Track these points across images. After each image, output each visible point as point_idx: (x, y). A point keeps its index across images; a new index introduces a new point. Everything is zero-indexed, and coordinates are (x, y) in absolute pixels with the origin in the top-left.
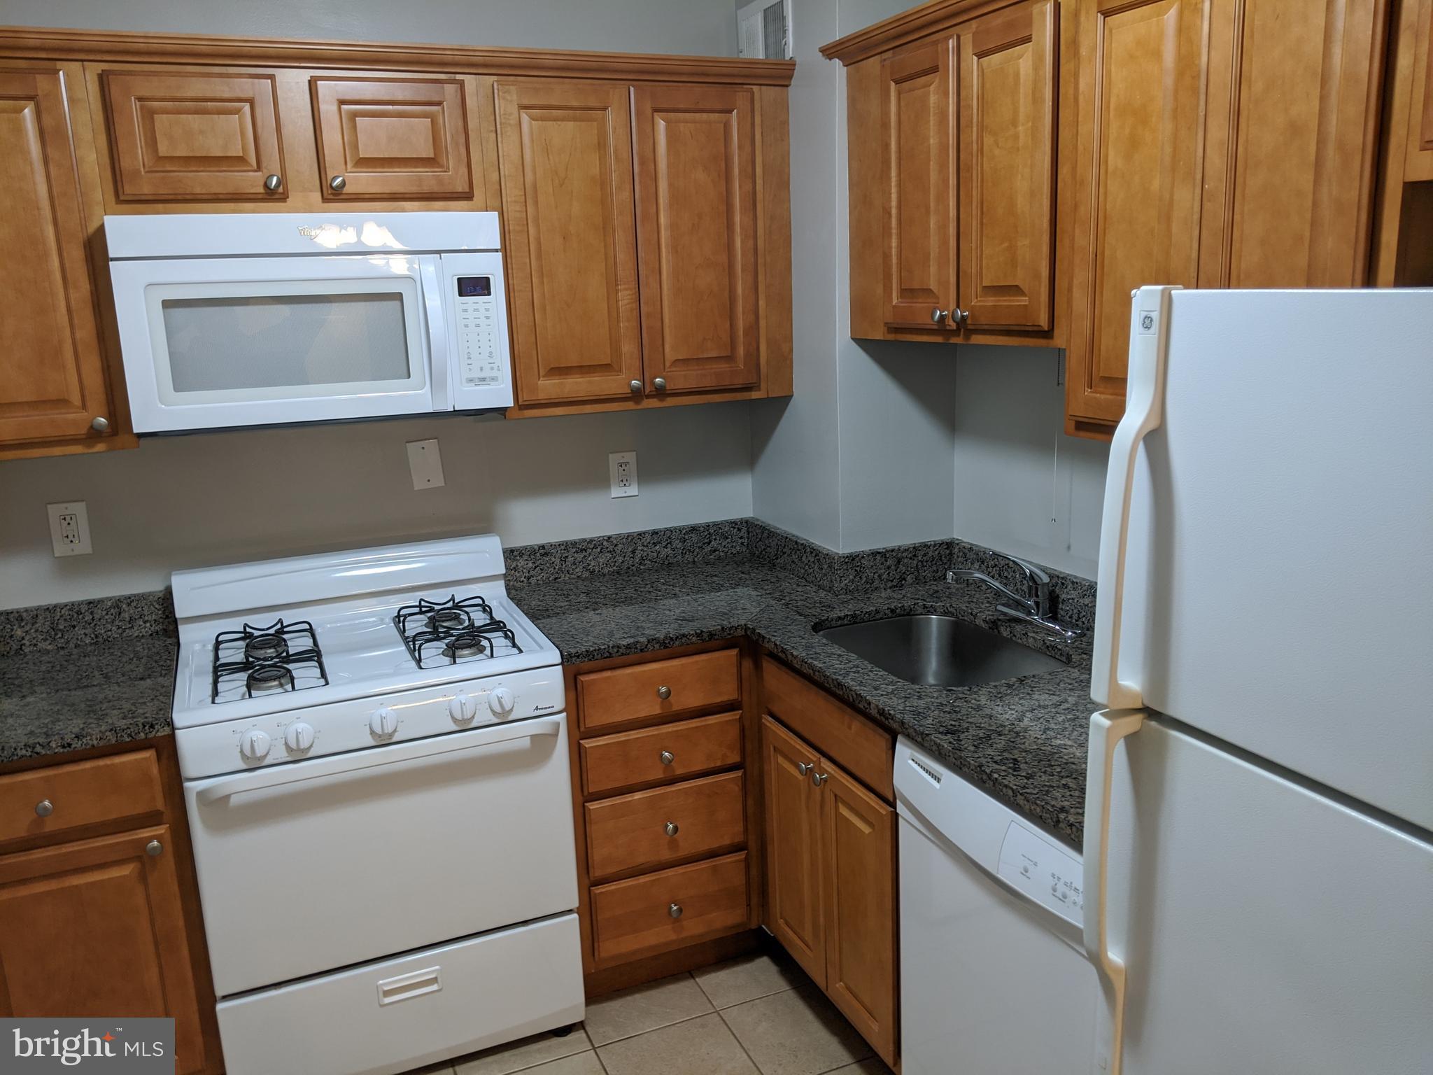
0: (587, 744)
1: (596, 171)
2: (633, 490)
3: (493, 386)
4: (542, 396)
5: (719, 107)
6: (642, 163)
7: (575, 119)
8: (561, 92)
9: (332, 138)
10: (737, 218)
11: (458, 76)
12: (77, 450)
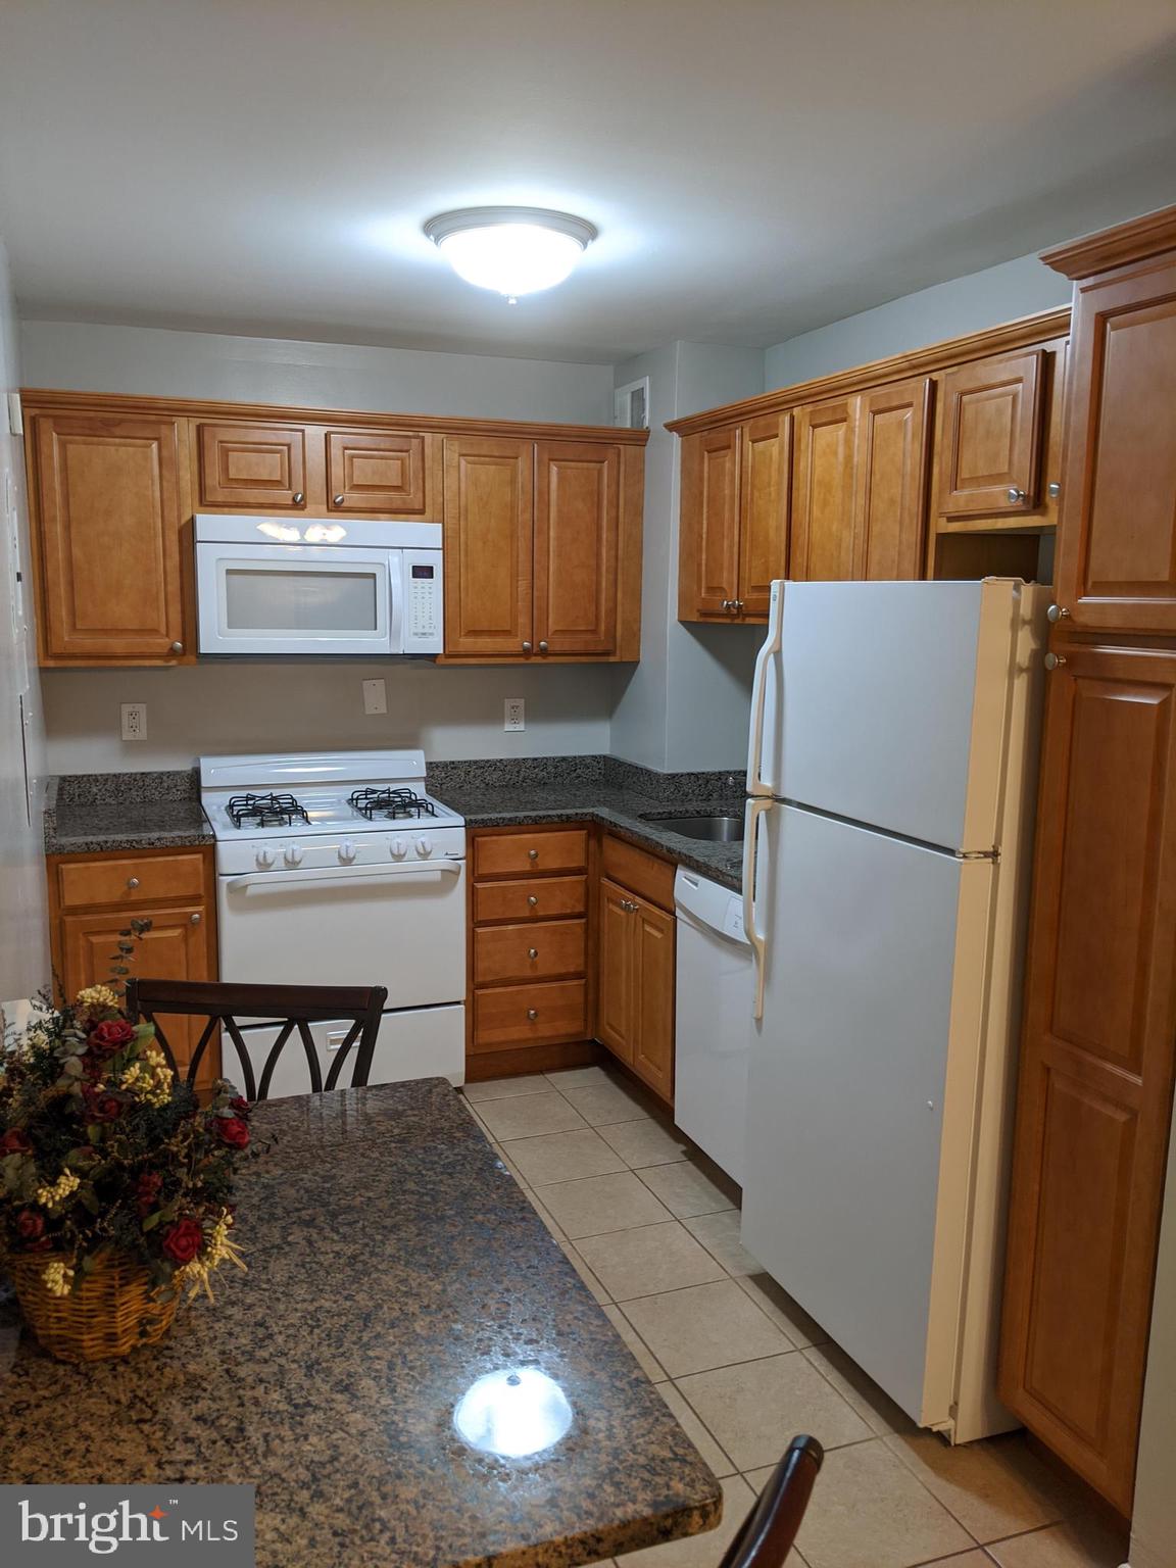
0: (479, 885)
1: (508, 499)
2: (521, 727)
3: (430, 639)
4: (461, 649)
5: (597, 459)
6: (540, 495)
7: (497, 464)
8: (488, 446)
9: (337, 471)
10: (604, 536)
11: (421, 434)
12: (159, 663)
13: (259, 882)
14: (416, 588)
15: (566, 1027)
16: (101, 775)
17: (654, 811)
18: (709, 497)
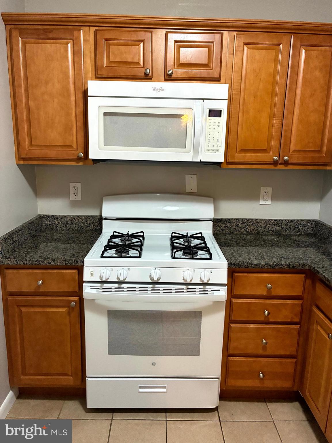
0: (234, 300)
1: (272, 70)
2: (269, 202)
3: (217, 153)
4: (236, 160)
6: (292, 67)
7: (266, 49)
9: (171, 55)
11: (221, 31)
12: (74, 163)
14: (210, 123)
16: (60, 216)
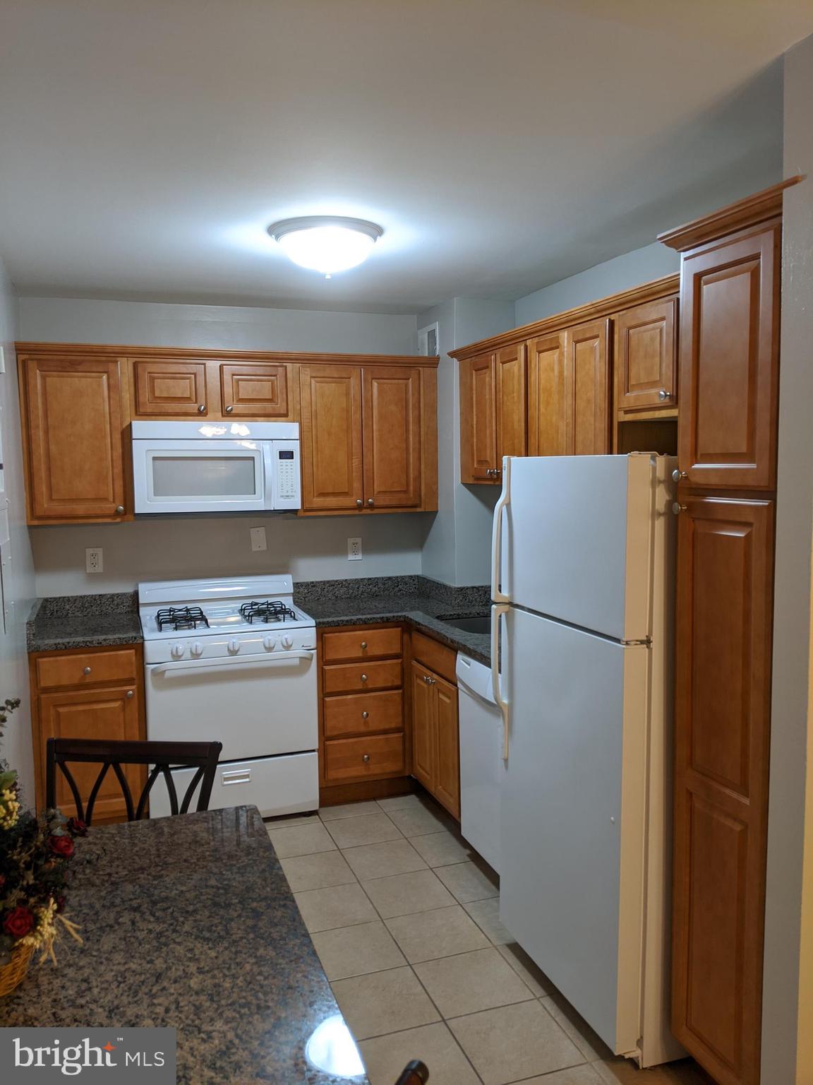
0: (327, 668)
1: (344, 405)
2: (359, 557)
3: (292, 499)
4: (315, 506)
5: (404, 377)
6: (366, 402)
7: (335, 383)
8: (331, 371)
9: (228, 390)
10: (411, 428)
11: (284, 364)
12: (109, 520)
13: (173, 668)
14: (281, 465)
15: (391, 767)
16: (72, 597)
17: (448, 613)
18: (477, 401)
